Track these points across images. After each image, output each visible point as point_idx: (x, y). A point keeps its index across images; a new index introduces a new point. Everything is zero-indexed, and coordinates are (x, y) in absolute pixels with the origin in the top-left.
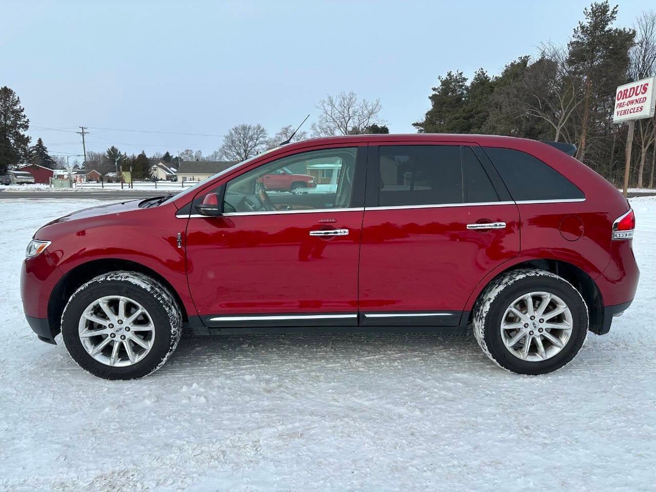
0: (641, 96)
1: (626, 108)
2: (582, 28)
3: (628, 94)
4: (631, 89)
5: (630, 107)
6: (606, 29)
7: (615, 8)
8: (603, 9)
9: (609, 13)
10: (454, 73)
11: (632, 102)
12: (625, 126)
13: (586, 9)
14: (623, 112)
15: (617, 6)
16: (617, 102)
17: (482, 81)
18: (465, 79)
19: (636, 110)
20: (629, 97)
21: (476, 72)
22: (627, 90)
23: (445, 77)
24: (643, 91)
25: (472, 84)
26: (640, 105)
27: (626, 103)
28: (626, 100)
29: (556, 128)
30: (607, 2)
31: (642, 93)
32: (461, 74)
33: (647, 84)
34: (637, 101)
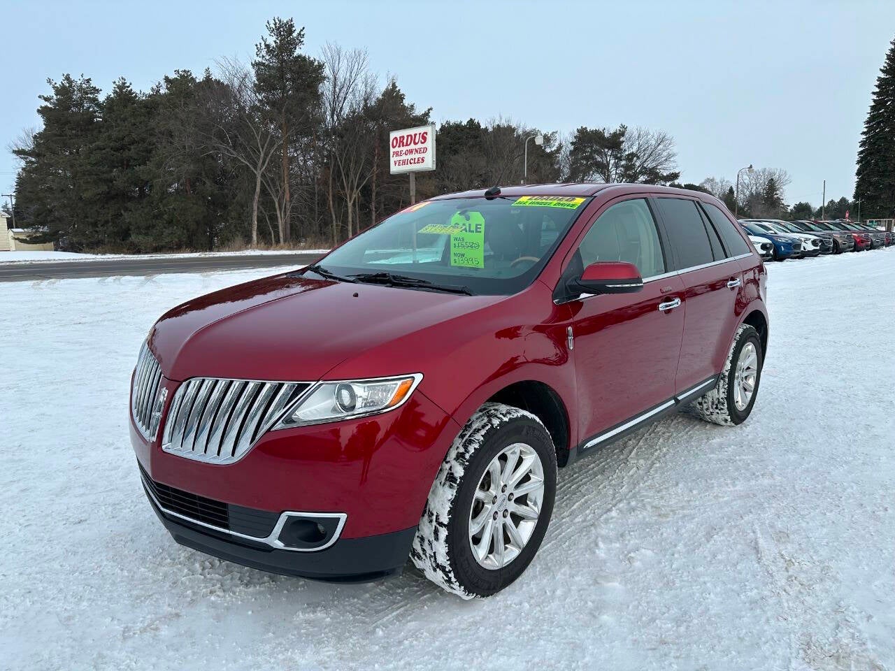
0: (420, 146)
1: (404, 157)
2: (267, 46)
3: (405, 141)
4: (408, 136)
5: (409, 157)
6: (295, 54)
7: (302, 30)
8: (289, 28)
9: (295, 35)
10: (77, 78)
11: (411, 152)
12: (404, 177)
13: (268, 23)
14: (401, 162)
15: (304, 28)
16: (392, 150)
17: (124, 96)
18: (98, 91)
19: (416, 161)
20: (407, 145)
21: (114, 83)
22: (403, 137)
23: (59, 81)
24: (423, 141)
25: (108, 98)
26: (421, 156)
27: (404, 152)
28: (405, 149)
29: (255, 172)
30: (292, 21)
31: (422, 143)
32: (88, 81)
33: (426, 133)
34: (417, 151)
